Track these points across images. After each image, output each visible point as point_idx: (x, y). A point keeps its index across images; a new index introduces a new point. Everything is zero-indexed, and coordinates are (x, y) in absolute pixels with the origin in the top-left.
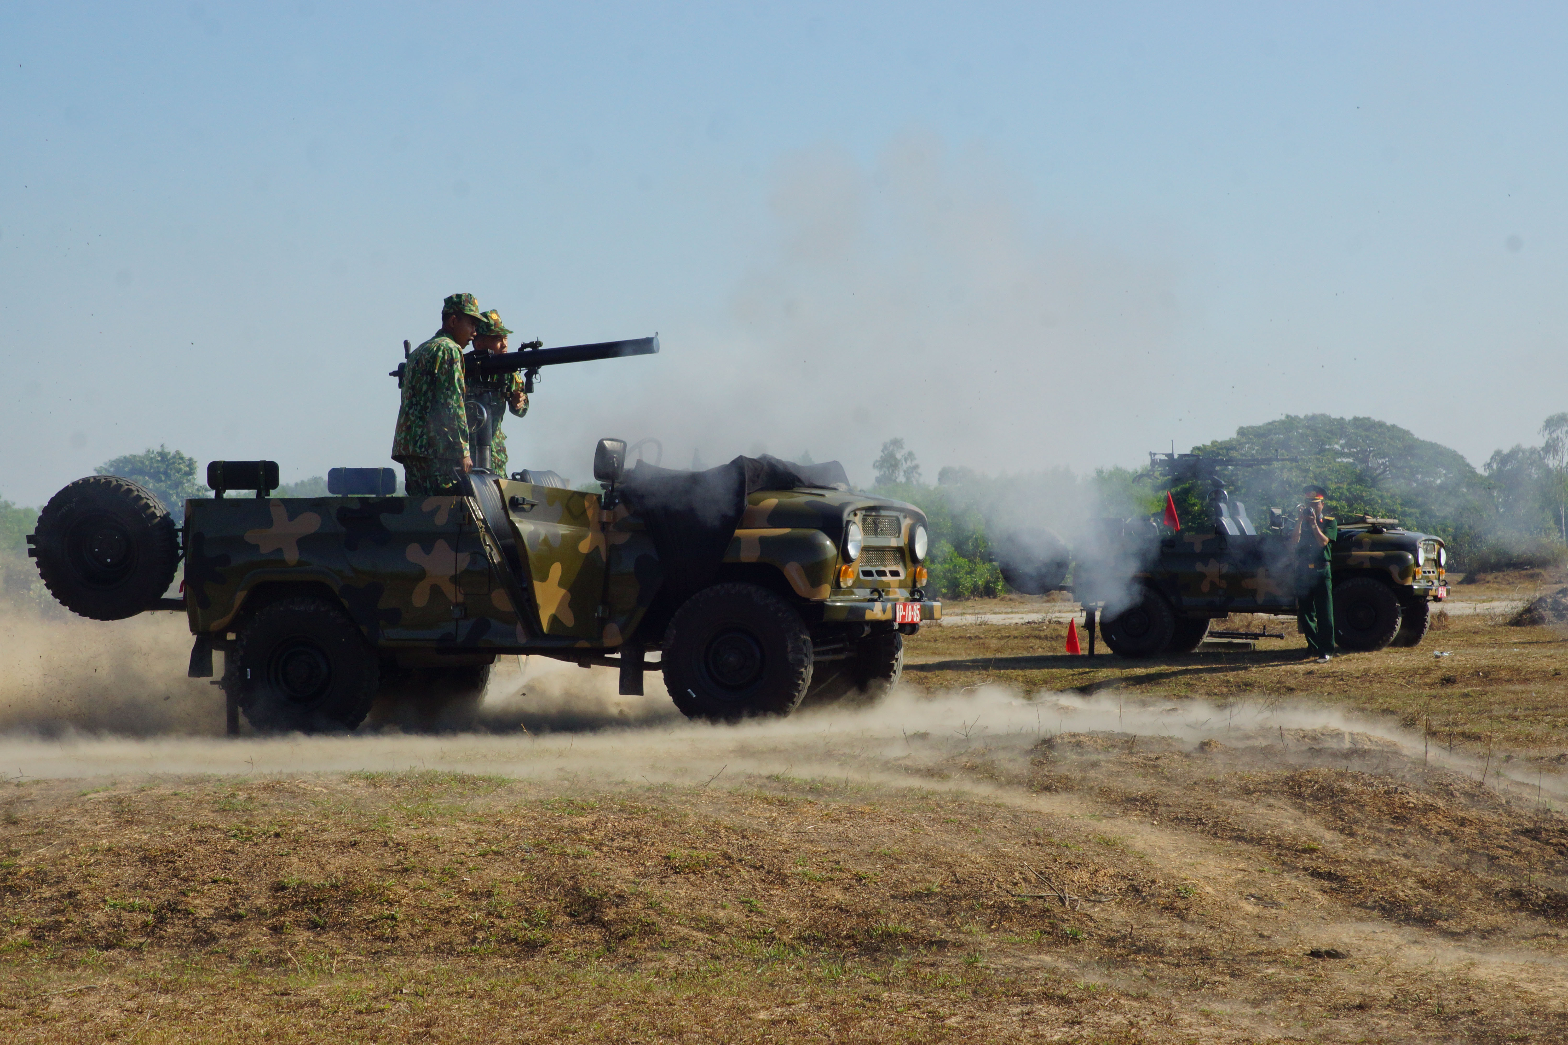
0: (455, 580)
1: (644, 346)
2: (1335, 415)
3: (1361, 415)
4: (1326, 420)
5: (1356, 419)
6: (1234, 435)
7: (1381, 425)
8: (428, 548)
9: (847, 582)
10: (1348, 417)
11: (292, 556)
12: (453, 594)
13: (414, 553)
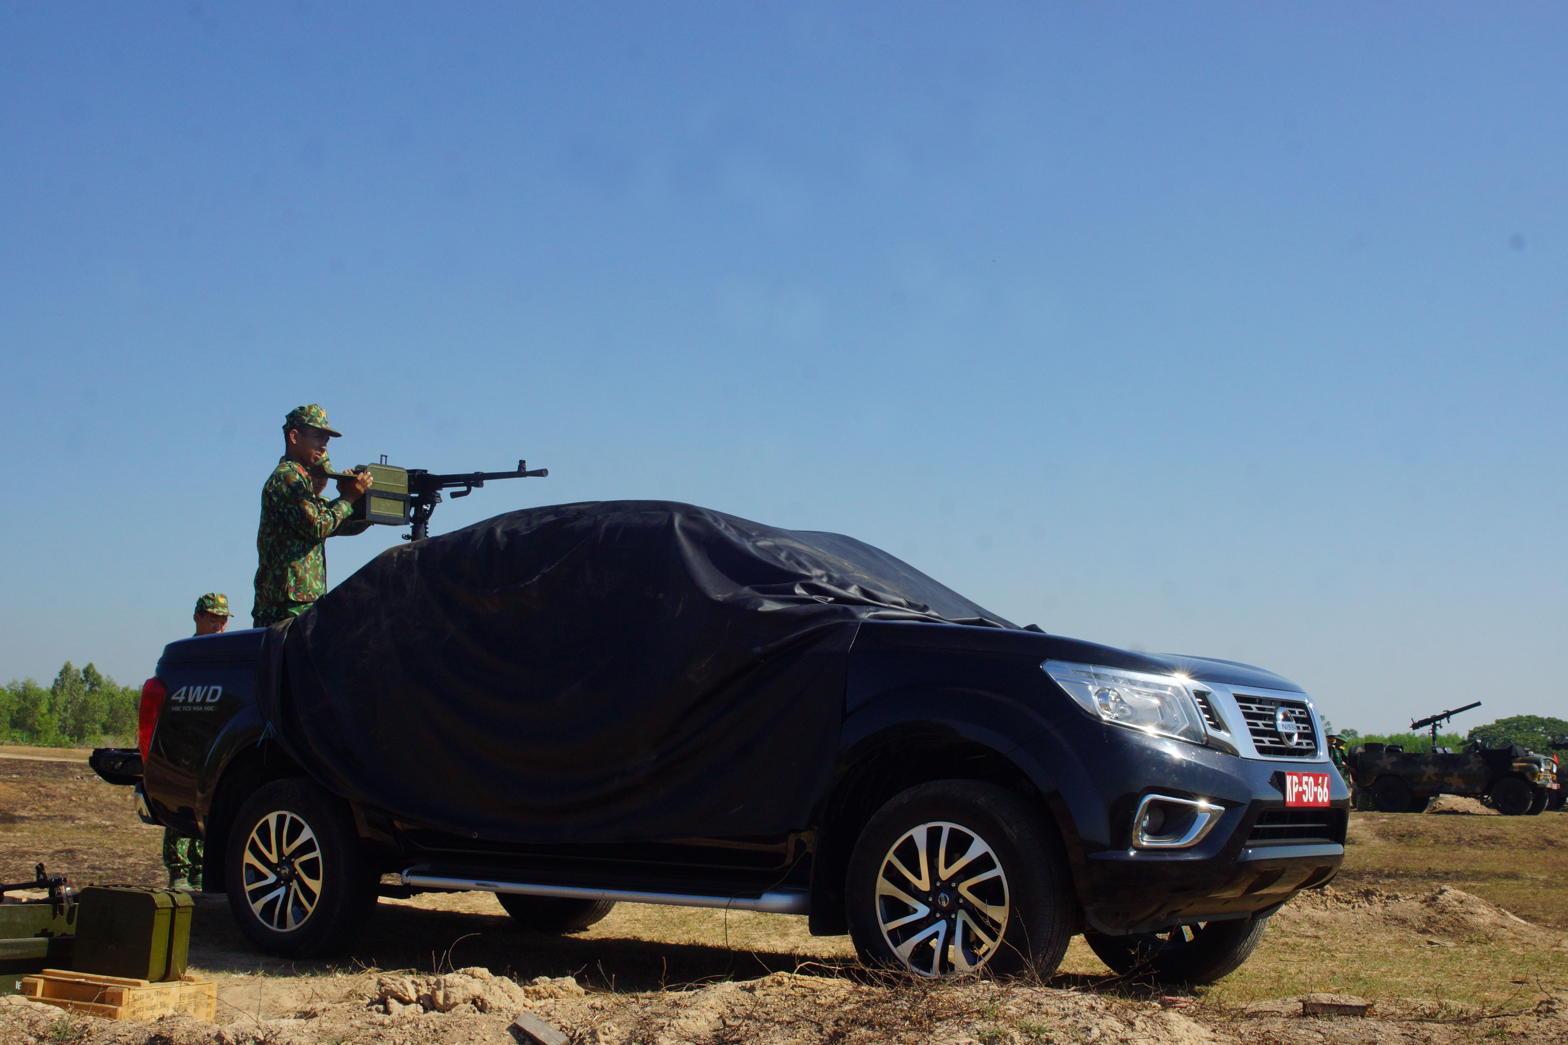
0: (1435, 775)
1: (1478, 704)
2: (1539, 716)
3: (1551, 717)
4: (1535, 718)
5: (1549, 718)
6: (1494, 723)
7: (1560, 721)
8: (1427, 766)
9: (1541, 778)
10: (1545, 717)
11: (1389, 767)
12: (1434, 778)
13: (1423, 767)
